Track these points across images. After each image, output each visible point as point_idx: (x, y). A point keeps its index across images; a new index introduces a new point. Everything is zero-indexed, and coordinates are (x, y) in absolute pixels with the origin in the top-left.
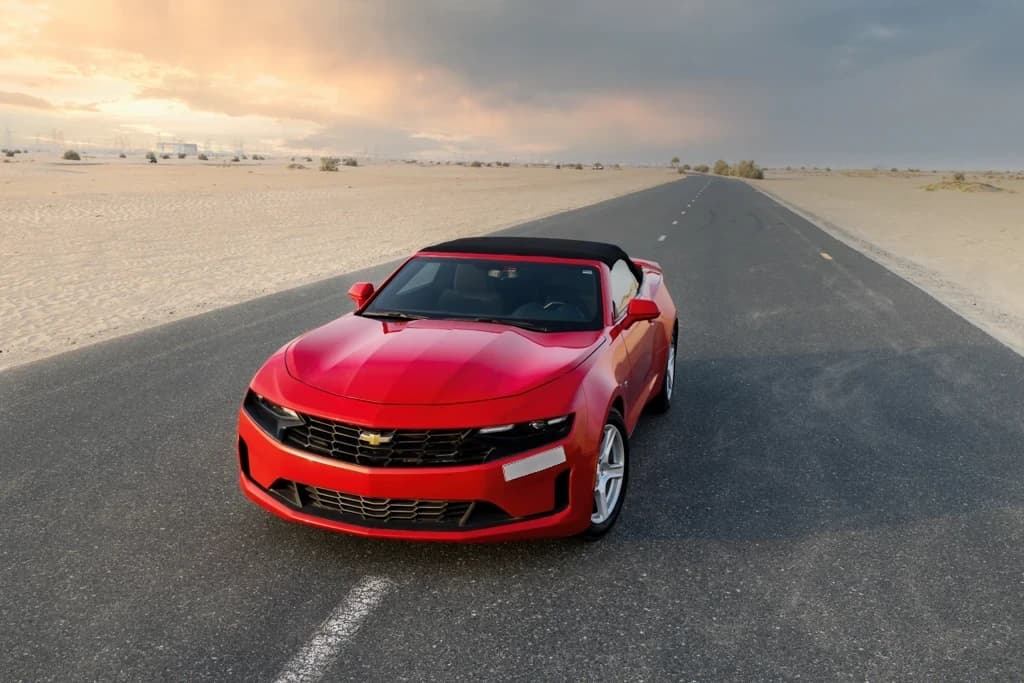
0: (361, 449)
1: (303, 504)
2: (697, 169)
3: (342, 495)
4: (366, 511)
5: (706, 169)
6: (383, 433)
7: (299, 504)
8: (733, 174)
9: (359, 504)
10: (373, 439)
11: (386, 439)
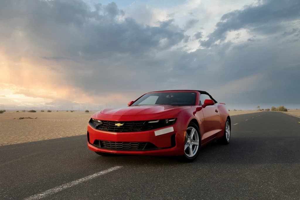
0: (116, 128)
1: (101, 147)
2: (266, 110)
3: (111, 142)
4: (117, 146)
5: (269, 110)
6: (121, 123)
7: (100, 147)
8: (277, 110)
9: (115, 145)
10: (118, 125)
11: (122, 125)
